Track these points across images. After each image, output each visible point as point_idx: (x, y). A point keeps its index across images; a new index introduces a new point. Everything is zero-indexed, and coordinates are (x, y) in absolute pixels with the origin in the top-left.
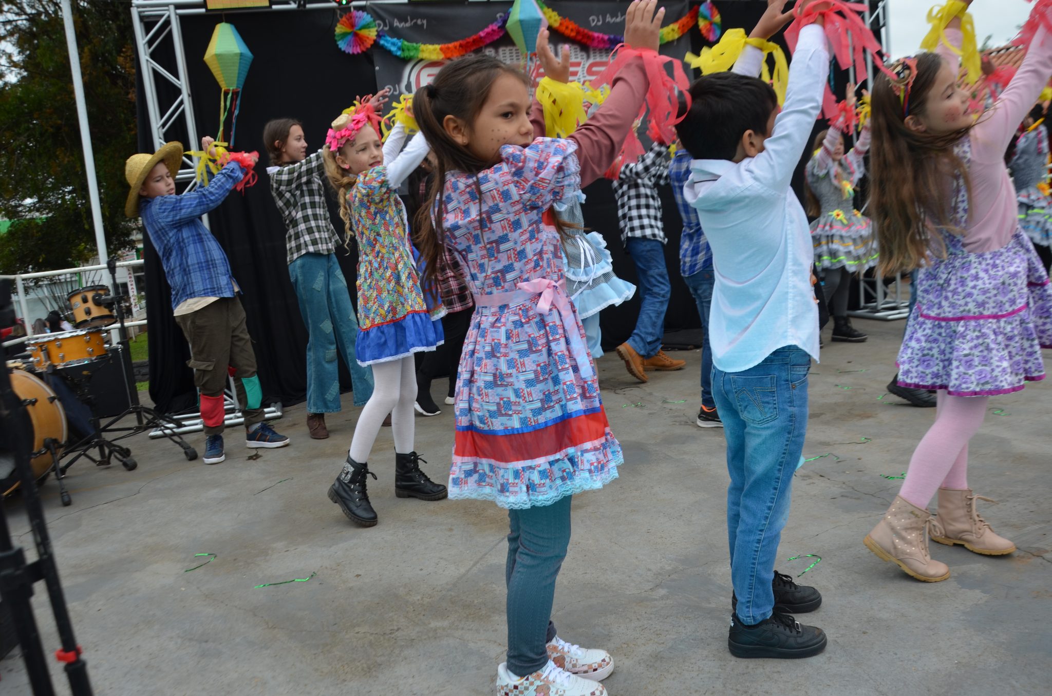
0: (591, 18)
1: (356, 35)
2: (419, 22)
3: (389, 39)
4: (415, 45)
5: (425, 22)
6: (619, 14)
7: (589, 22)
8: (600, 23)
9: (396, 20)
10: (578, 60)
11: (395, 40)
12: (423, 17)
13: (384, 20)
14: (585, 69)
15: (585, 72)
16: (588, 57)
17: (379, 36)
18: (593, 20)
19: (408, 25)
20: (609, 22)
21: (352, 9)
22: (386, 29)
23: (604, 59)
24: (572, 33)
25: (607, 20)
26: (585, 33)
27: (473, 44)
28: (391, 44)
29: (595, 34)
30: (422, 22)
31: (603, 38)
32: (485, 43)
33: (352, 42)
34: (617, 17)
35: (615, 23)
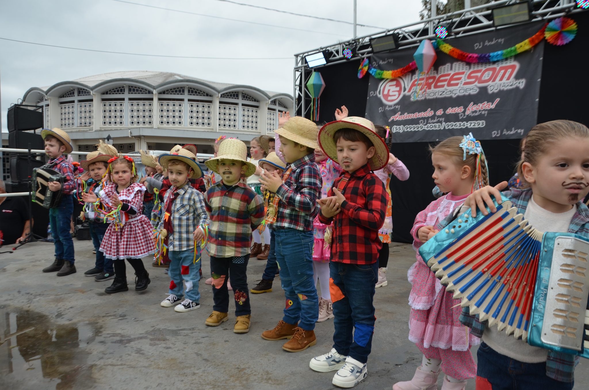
0: (475, 45)
1: (362, 69)
2: (390, 60)
3: (373, 69)
4: (382, 72)
5: (392, 60)
6: (494, 39)
7: (474, 47)
8: (481, 47)
9: (381, 61)
10: (464, 70)
11: (375, 70)
12: (391, 59)
13: (376, 61)
14: (467, 76)
15: (466, 77)
16: (470, 68)
17: (369, 68)
18: (477, 46)
19: (386, 62)
20: (486, 45)
21: (365, 58)
22: (377, 65)
23: (480, 68)
24: (456, 57)
25: (485, 44)
26: (464, 56)
27: (406, 69)
28: (373, 73)
29: (471, 55)
30: (391, 60)
31: (473, 57)
32: (413, 68)
33: (361, 73)
34: (492, 41)
35: (490, 46)
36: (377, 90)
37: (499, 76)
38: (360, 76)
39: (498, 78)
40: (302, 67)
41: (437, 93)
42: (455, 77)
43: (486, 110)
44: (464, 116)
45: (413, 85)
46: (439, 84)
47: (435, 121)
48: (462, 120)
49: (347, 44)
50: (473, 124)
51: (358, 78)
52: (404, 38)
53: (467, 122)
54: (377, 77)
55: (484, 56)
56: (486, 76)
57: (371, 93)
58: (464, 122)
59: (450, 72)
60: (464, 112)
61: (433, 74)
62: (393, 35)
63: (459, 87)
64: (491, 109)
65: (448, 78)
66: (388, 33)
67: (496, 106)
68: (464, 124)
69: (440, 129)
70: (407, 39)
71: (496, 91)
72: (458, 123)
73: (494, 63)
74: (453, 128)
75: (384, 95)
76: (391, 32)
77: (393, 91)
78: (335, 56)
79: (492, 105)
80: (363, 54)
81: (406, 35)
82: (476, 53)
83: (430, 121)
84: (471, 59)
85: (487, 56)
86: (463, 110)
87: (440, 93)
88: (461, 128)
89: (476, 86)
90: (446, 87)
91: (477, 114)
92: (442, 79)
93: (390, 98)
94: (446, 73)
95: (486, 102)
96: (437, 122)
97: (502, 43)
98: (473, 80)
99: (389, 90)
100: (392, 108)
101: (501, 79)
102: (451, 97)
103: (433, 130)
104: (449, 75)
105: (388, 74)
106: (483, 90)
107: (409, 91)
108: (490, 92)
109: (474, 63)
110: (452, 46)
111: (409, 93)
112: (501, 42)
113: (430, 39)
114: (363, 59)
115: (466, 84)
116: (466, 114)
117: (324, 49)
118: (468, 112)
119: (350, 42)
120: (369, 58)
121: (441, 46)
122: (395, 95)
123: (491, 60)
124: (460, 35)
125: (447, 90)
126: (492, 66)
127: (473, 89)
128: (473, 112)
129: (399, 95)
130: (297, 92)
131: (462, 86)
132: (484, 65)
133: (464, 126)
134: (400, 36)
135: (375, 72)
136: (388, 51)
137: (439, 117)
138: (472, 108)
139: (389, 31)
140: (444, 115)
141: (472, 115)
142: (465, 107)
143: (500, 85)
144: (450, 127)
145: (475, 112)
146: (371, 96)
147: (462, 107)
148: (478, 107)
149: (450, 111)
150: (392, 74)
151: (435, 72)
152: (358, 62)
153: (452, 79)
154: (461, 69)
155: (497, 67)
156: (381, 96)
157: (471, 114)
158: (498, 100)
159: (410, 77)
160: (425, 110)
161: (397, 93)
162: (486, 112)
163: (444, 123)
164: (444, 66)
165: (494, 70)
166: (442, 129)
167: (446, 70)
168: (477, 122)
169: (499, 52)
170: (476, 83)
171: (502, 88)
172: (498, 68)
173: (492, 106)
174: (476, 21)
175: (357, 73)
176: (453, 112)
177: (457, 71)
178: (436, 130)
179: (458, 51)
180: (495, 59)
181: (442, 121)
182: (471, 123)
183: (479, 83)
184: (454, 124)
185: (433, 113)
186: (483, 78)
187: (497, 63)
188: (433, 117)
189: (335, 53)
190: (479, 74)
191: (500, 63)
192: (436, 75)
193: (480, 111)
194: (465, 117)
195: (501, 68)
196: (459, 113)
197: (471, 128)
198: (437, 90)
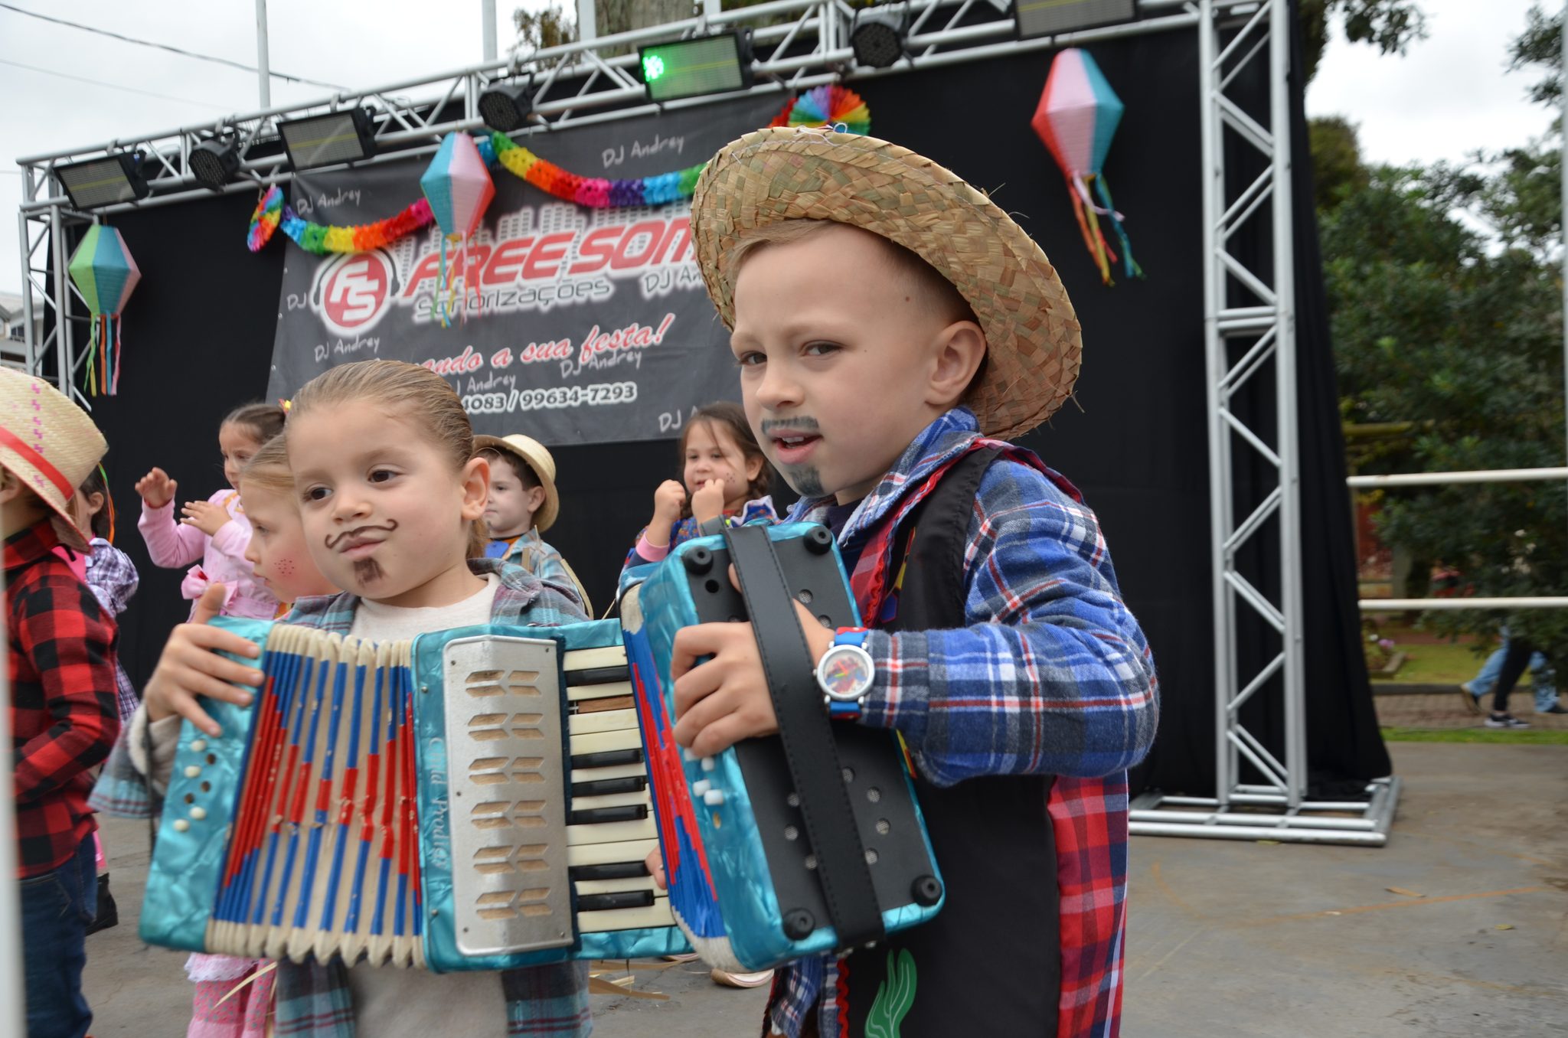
0: (605, 154)
1: (260, 220)
2: (351, 196)
3: (294, 221)
4: (324, 229)
5: (358, 195)
6: (657, 139)
7: (602, 160)
8: (620, 160)
9: (324, 196)
10: (572, 229)
11: (302, 224)
12: (354, 187)
13: (306, 196)
14: (579, 246)
15: (578, 251)
16: (589, 223)
17: (284, 218)
18: (609, 157)
19: (338, 202)
20: (636, 156)
21: (273, 186)
22: (309, 210)
23: (617, 223)
24: (547, 188)
25: (633, 152)
26: (570, 184)
27: (398, 224)
28: (294, 232)
29: (590, 182)
30: (355, 195)
31: (596, 189)
32: (423, 220)
33: (256, 232)
34: (651, 143)
35: (648, 158)
36: (307, 288)
37: (672, 244)
38: (254, 242)
39: (670, 253)
40: (49, 206)
41: (493, 300)
42: (547, 248)
43: (640, 349)
44: (576, 368)
45: (422, 273)
46: (500, 270)
47: (488, 385)
48: (570, 383)
49: (208, 134)
50: (602, 394)
51: (248, 248)
52: (394, 126)
53: (584, 388)
54: (308, 245)
55: (629, 187)
56: (636, 248)
57: (291, 301)
58: (576, 388)
59: (530, 234)
60: (574, 357)
61: (483, 238)
62: (356, 114)
63: (558, 281)
64: (653, 347)
65: (527, 251)
66: (340, 107)
67: (666, 337)
68: (576, 393)
69: (506, 410)
70: (400, 128)
71: (664, 292)
72: (557, 392)
73: (657, 207)
74: (544, 408)
75: (329, 307)
76: (350, 105)
77: (359, 294)
78: (168, 174)
79: (654, 333)
80: (265, 171)
81: (399, 116)
82: (604, 178)
83: (472, 385)
84: (588, 194)
85: (635, 187)
86: (570, 350)
87: (502, 300)
88: (570, 407)
89: (606, 275)
90: (519, 278)
91: (611, 363)
92: (507, 254)
93: (348, 316)
94: (520, 236)
95: (636, 326)
96: (493, 391)
97: (680, 150)
98: (598, 258)
99: (346, 291)
100: (354, 348)
101: (677, 257)
102: (536, 311)
103: (483, 414)
104: (527, 243)
105: (341, 238)
106: (628, 289)
107: (409, 292)
108: (647, 295)
109: (601, 209)
110: (537, 156)
111: (409, 300)
112: (677, 147)
113: (473, 133)
114: (267, 188)
115: (577, 269)
116: (581, 361)
117: (128, 149)
118: (586, 358)
119: (217, 129)
120: (285, 186)
121: (505, 151)
122: (365, 306)
123: (648, 201)
124: (562, 123)
125: (521, 288)
126: (651, 218)
127: (597, 287)
128: (600, 357)
129: (379, 304)
130: (40, 296)
131: (566, 276)
132: (628, 214)
133: (576, 399)
134: (377, 119)
135: (302, 229)
136: (345, 166)
137: (500, 372)
138: (597, 344)
139: (342, 101)
140: (517, 367)
141: (598, 365)
142: (577, 343)
143: (676, 273)
144: (534, 405)
145: (608, 355)
146: (290, 307)
147: (568, 341)
148: (614, 342)
149: (533, 353)
150: (356, 240)
151: (488, 233)
152: (251, 198)
153: (537, 255)
154: (563, 223)
155: (666, 219)
156: (320, 309)
157: (596, 363)
158: (670, 318)
159: (412, 248)
160: (456, 352)
161: (371, 300)
162: (639, 356)
163: (515, 392)
164: (514, 216)
165: (657, 228)
166: (511, 409)
167: (520, 227)
168: (611, 387)
169: (670, 178)
170: (608, 268)
171: (680, 284)
172: (668, 224)
173: (656, 338)
174: (604, 82)
175: (247, 232)
176: (544, 358)
177: (551, 232)
178: (494, 415)
179: (556, 172)
180: (660, 199)
181: (510, 384)
182: (596, 391)
183: (614, 267)
184: (546, 394)
185: (481, 362)
186: (626, 255)
187: (664, 210)
188: (481, 375)
189: (168, 165)
190: (615, 242)
191: (674, 208)
192: (490, 243)
193: (620, 352)
194: (577, 373)
195: (678, 224)
196: (560, 360)
197: (598, 405)
198: (493, 288)
